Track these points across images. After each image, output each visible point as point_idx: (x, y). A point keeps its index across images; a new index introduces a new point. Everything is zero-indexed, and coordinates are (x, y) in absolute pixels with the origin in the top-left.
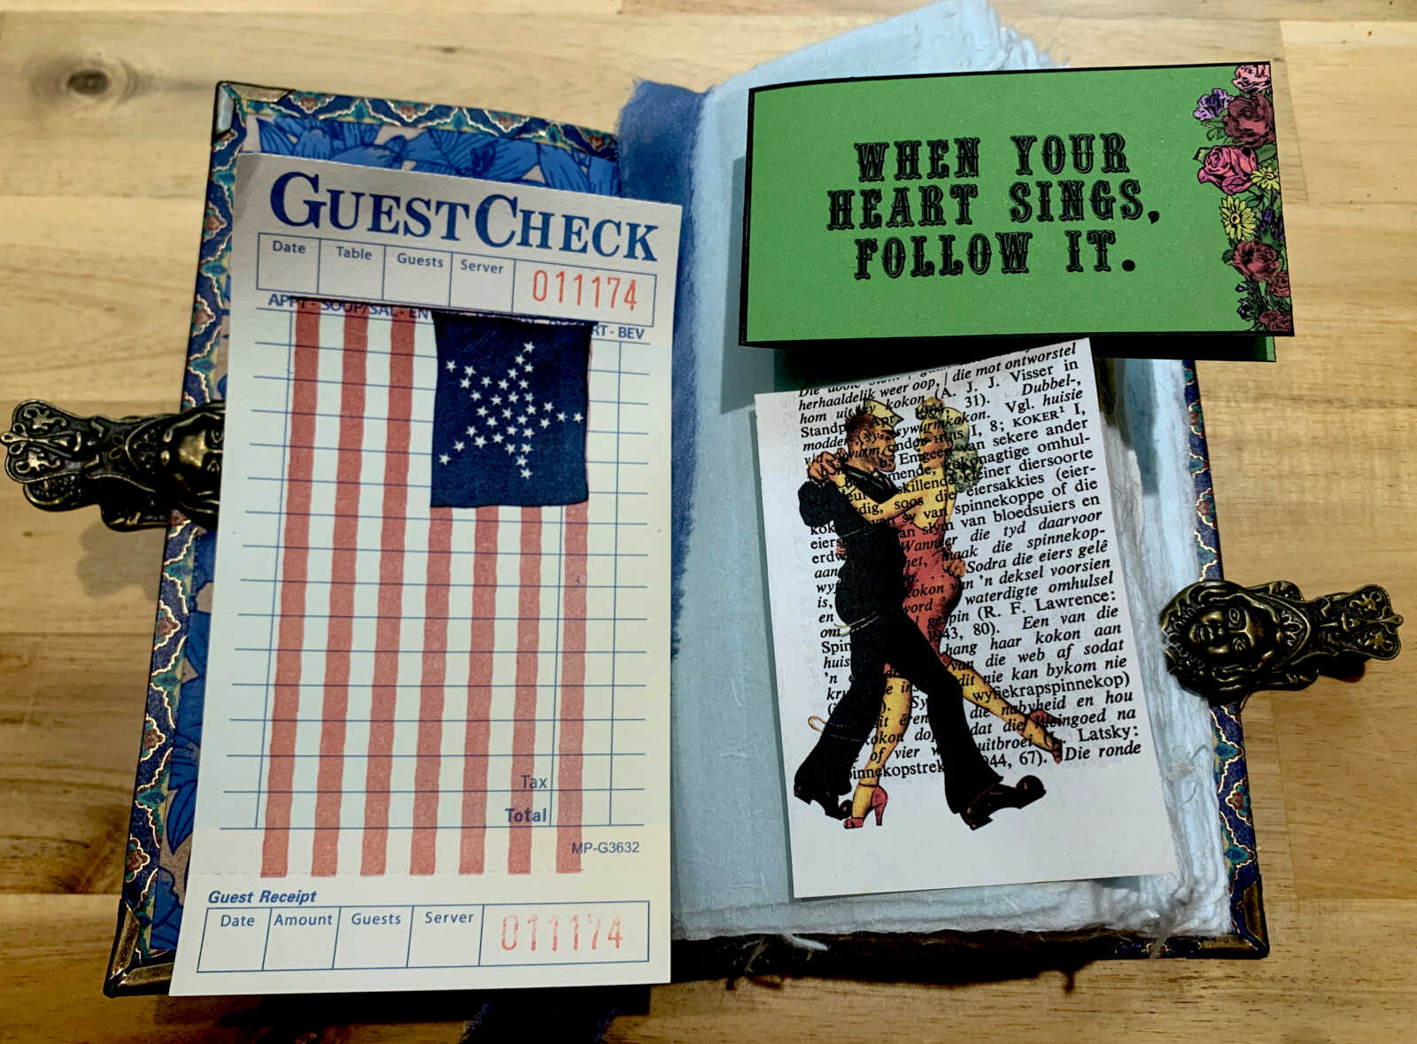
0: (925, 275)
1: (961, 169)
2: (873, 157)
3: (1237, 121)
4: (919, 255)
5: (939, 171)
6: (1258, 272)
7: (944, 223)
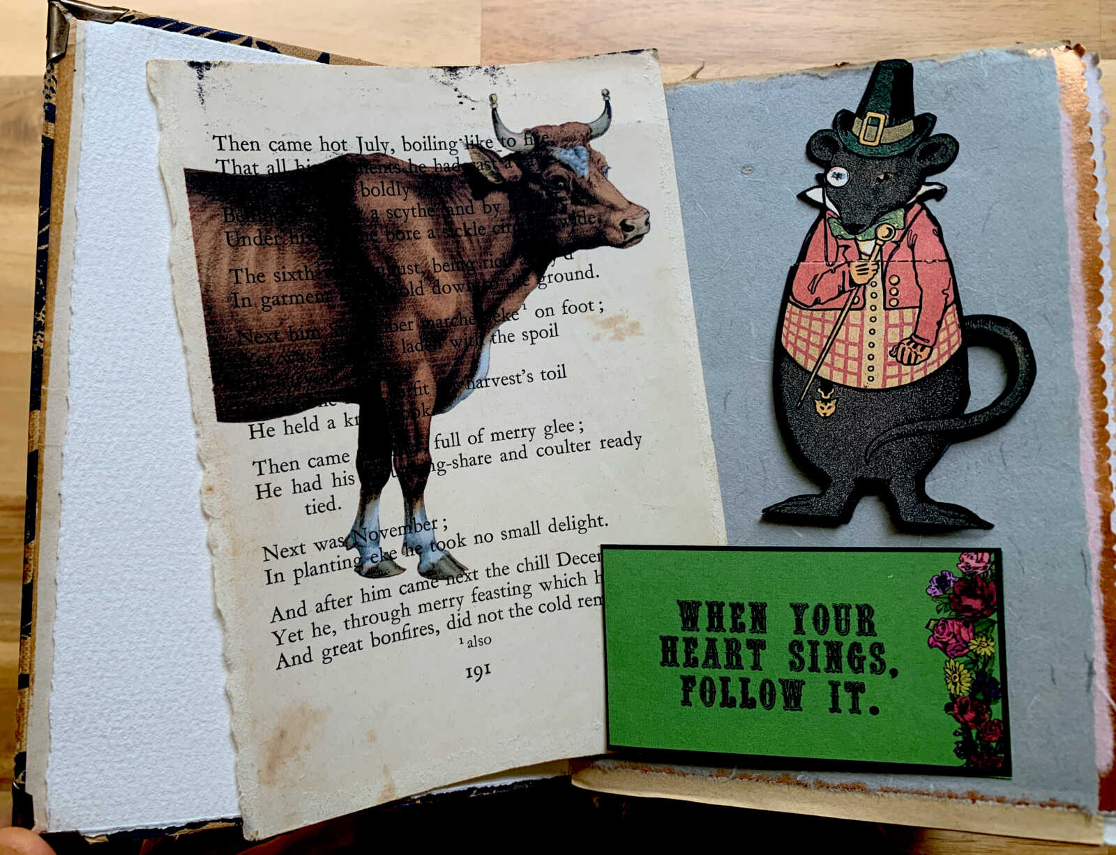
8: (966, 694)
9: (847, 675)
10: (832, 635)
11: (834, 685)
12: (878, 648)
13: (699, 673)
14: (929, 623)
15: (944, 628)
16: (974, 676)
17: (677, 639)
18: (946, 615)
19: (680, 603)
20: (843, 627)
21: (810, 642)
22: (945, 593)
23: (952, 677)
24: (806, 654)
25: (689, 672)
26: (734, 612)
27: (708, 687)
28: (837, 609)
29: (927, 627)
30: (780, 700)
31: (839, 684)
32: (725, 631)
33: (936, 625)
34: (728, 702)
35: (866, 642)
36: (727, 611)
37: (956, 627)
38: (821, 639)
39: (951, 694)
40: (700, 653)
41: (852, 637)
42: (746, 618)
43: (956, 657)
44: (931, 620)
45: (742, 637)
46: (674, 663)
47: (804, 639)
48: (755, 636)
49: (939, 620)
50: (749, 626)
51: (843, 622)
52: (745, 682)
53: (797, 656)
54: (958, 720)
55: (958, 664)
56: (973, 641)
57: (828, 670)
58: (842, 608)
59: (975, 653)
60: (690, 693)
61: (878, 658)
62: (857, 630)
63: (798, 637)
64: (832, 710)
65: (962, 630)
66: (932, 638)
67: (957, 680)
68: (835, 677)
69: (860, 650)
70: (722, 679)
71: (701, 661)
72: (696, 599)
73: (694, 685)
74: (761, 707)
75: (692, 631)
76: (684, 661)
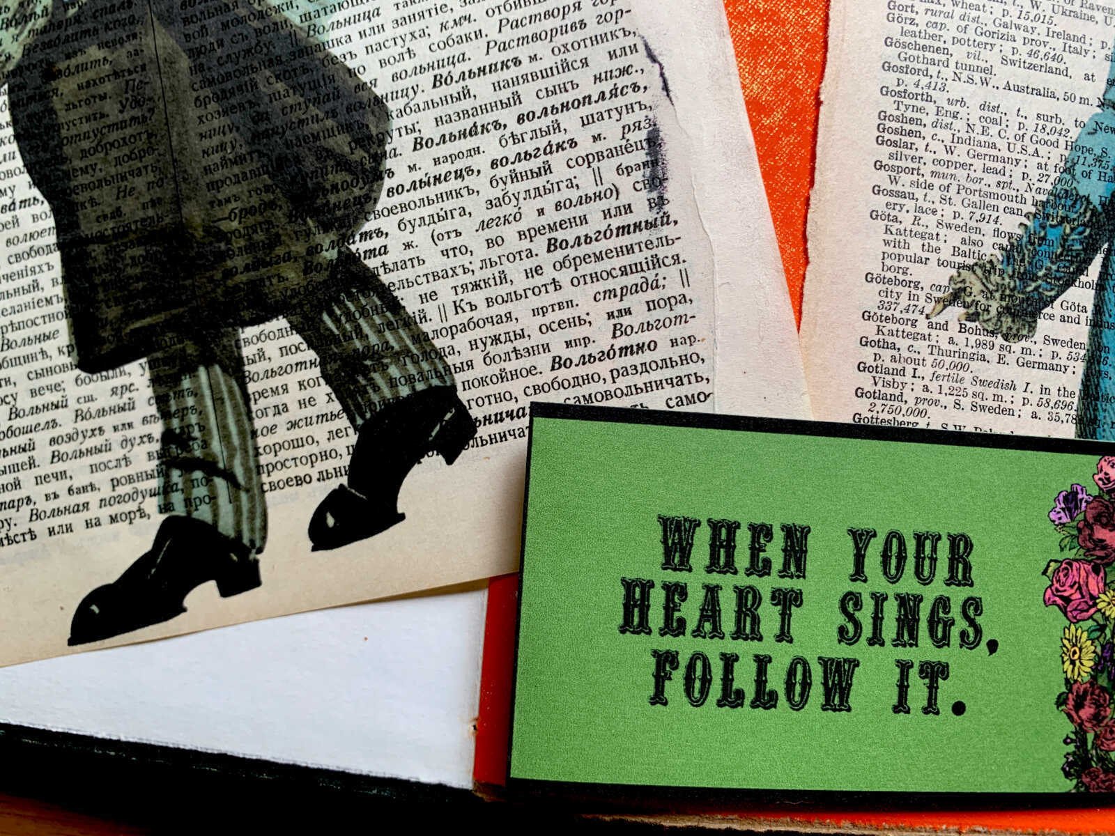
0: (734, 705)
1: (786, 565)
2: (680, 538)
3: (1092, 529)
4: (727, 680)
5: (760, 567)
6: (1090, 721)
7: (760, 639)
8: (1086, 678)
9: (925, 651)
10: (908, 584)
11: (904, 667)
12: (973, 606)
13: (685, 646)
14: (1048, 566)
15: (1066, 575)
16: (1099, 650)
17: (651, 584)
18: (1071, 554)
19: (665, 522)
20: (926, 573)
21: (874, 595)
22: (1072, 518)
23: (1071, 653)
24: (865, 616)
25: (668, 643)
26: (755, 539)
27: (699, 672)
28: (920, 539)
29: (1044, 573)
30: (817, 692)
31: (912, 666)
32: (736, 572)
33: (1057, 570)
34: (732, 698)
35: (957, 595)
36: (743, 538)
37: (1083, 573)
38: (891, 590)
39: (1067, 681)
40: (690, 611)
41: (937, 588)
42: (774, 551)
43: (1078, 621)
44: (1051, 561)
45: (765, 586)
46: (644, 628)
47: (864, 590)
48: (787, 584)
49: (1061, 562)
50: (777, 564)
51: (927, 562)
52: (762, 662)
53: (851, 617)
54: (1072, 720)
55: (1079, 631)
56: (1102, 596)
57: (898, 642)
58: (927, 538)
59: (1104, 614)
60: (667, 683)
61: (972, 623)
62: (947, 576)
63: (857, 587)
64: (896, 709)
65: (1090, 579)
66: (1049, 590)
67: (1076, 656)
68: (905, 654)
69: (947, 609)
70: (724, 656)
71: (691, 625)
72: (691, 516)
73: (675, 666)
74: (787, 704)
75: (681, 570)
76: (661, 624)
